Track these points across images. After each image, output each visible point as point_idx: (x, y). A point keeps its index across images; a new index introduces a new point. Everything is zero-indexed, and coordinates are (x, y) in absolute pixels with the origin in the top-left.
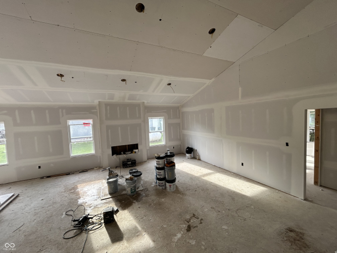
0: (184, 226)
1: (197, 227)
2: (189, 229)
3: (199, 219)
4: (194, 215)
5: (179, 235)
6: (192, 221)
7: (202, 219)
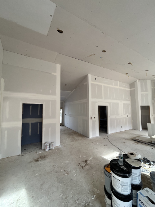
0: (88, 162)
1: (82, 162)
2: (86, 161)
3: (80, 165)
4: (83, 168)
5: (91, 158)
6: (84, 164)
7: (78, 165)
